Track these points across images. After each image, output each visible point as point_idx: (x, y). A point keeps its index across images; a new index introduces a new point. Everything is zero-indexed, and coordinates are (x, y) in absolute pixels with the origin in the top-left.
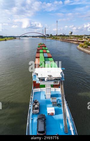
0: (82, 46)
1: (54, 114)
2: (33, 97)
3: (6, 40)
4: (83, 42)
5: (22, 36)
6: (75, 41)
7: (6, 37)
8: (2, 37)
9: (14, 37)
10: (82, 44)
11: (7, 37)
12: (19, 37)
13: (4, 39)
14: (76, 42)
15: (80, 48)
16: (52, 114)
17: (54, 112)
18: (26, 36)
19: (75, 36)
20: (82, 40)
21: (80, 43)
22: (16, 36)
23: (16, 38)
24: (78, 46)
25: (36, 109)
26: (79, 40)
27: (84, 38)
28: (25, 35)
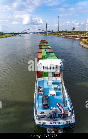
0: (85, 43)
1: (55, 95)
2: (37, 84)
3: (6, 37)
4: (86, 38)
5: (23, 32)
6: (78, 37)
7: (6, 34)
8: (2, 34)
9: (14, 33)
10: (85, 40)
11: (8, 34)
12: (20, 33)
13: (5, 36)
14: (78, 39)
15: (83, 45)
16: (54, 95)
17: (55, 93)
18: (26, 33)
19: (78, 32)
20: (85, 36)
21: (82, 39)
22: (17, 33)
23: (16, 35)
24: (81, 43)
25: (40, 92)
26: (81, 36)
27: (87, 34)
28: (26, 31)
